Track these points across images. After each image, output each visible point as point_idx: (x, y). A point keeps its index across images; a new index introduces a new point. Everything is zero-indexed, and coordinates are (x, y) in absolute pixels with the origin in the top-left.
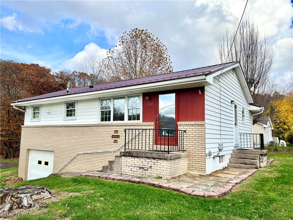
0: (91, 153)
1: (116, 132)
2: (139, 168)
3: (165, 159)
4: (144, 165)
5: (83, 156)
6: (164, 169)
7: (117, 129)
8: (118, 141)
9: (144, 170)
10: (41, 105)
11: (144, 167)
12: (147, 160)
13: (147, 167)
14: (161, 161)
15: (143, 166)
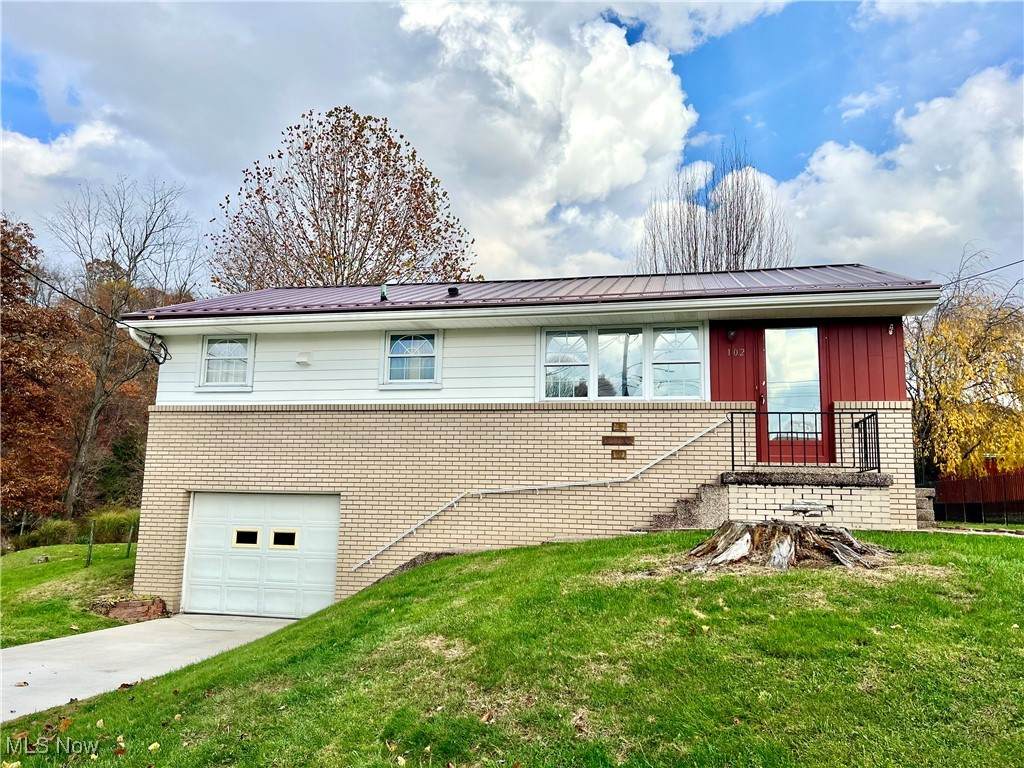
0: (519, 492)
1: (619, 426)
2: (791, 513)
3: (877, 485)
4: (810, 504)
5: (485, 500)
6: (872, 509)
7: (621, 421)
8: (628, 452)
9: (811, 516)
10: (256, 334)
11: (809, 507)
12: (818, 490)
13: (820, 507)
14: (863, 491)
15: (805, 507)
